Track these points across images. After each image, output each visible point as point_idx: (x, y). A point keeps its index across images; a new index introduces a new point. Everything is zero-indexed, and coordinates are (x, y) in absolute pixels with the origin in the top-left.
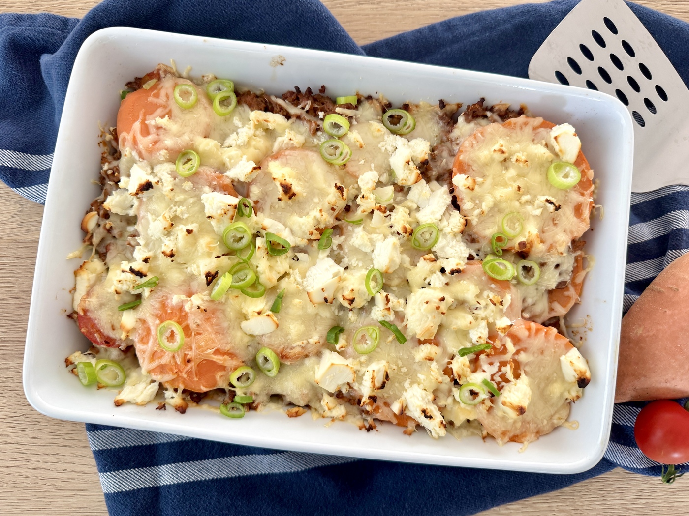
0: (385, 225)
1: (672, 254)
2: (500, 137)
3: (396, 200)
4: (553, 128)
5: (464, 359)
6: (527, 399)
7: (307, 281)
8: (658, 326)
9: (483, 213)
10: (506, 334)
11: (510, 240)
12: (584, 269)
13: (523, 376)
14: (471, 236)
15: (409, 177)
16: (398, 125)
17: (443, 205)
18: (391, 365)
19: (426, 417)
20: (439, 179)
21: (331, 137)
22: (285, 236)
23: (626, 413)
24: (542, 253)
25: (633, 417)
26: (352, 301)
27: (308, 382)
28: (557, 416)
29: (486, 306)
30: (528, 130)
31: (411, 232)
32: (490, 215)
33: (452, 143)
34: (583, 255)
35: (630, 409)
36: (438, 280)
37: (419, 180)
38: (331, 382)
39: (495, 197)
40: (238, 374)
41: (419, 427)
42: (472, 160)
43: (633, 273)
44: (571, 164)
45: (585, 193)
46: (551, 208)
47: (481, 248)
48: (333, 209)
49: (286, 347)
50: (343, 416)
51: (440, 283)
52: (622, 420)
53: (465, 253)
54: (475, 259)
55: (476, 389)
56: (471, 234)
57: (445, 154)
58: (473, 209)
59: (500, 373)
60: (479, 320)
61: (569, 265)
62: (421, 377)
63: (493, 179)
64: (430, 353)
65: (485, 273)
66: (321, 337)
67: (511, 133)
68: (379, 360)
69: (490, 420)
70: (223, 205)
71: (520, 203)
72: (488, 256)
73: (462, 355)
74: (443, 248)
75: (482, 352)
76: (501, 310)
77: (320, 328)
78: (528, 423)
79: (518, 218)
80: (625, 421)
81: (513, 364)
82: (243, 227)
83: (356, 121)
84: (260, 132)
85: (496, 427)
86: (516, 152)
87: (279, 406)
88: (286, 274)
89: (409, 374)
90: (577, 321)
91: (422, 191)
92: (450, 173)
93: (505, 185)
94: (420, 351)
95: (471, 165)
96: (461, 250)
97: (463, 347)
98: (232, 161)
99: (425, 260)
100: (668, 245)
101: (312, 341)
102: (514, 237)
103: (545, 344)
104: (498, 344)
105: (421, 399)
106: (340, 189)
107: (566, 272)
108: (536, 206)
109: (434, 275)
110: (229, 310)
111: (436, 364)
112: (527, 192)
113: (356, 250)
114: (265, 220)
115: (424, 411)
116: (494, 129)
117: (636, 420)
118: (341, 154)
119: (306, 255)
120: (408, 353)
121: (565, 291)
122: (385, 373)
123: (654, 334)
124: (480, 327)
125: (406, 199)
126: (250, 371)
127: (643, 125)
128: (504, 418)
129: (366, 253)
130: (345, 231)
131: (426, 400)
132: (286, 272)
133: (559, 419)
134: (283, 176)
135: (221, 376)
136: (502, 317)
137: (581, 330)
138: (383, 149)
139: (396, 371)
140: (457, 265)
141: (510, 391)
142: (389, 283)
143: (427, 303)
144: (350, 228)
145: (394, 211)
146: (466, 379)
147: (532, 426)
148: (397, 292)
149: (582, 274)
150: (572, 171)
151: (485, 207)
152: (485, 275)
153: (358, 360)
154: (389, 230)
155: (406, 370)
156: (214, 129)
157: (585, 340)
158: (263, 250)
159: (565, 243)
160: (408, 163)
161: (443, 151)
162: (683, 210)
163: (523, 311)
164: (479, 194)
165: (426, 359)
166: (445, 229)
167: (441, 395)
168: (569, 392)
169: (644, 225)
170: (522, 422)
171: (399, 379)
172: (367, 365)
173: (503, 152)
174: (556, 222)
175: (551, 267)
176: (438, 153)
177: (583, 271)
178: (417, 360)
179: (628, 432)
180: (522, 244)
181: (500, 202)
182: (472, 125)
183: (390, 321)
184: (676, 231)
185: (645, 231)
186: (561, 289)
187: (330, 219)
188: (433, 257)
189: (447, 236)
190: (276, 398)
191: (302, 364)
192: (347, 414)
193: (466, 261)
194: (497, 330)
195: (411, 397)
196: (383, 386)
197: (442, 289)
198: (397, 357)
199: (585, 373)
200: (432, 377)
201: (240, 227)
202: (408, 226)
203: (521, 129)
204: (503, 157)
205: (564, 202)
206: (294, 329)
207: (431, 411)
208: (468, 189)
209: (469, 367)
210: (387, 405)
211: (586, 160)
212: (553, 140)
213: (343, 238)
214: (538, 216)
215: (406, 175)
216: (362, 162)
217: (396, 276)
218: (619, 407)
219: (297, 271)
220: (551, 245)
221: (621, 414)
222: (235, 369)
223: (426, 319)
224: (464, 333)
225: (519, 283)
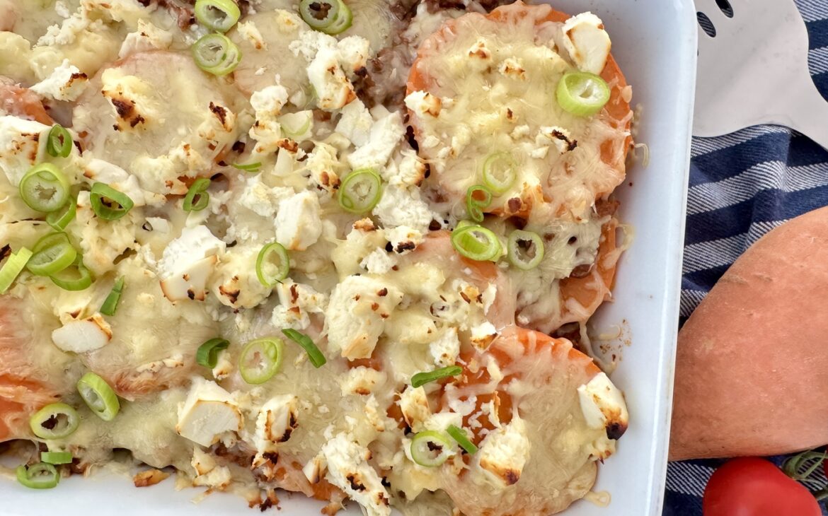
0: (297, 171)
1: (758, 228)
2: (482, 33)
3: (318, 134)
4: (567, 21)
5: (419, 392)
6: (523, 457)
7: (164, 263)
8: (740, 338)
9: (453, 153)
10: (488, 349)
11: (496, 196)
12: (617, 246)
13: (516, 420)
14: (436, 191)
15: (336, 95)
16: (325, 19)
17: (391, 140)
18: (303, 402)
19: (355, 487)
20: (388, 102)
21: (213, 31)
22: (127, 188)
23: (690, 474)
24: (547, 218)
25: (701, 482)
26: (235, 296)
27: (166, 429)
28: (575, 484)
29: (457, 305)
30: (526, 23)
31: (337, 183)
32: (465, 156)
33: (408, 46)
34: (616, 222)
35: (696, 469)
36: (379, 262)
37: (351, 98)
38: (201, 429)
39: (472, 128)
40: (44, 416)
41: (347, 501)
42: (436, 70)
43: (699, 258)
44: (594, 75)
45: (618, 122)
46: (562, 145)
47: (451, 210)
48: (212, 147)
49: (126, 373)
50: (224, 485)
51: (382, 267)
52: (684, 486)
53: (424, 218)
54: (442, 228)
55: (437, 441)
56: (435, 189)
57: (396, 61)
58: (438, 147)
59: (479, 414)
60: (445, 327)
61: (592, 238)
62: (351, 421)
63: (470, 99)
64: (364, 382)
65: (455, 250)
66: (186, 356)
67: (499, 28)
68: (282, 394)
69: (463, 491)
70: (15, 133)
71: (513, 138)
72: (460, 223)
73: (416, 385)
74: (389, 210)
75: (449, 379)
76: (481, 311)
77: (185, 341)
78: (528, 495)
79: (508, 162)
80: (689, 488)
81: (499, 399)
82: (51, 171)
83: (254, 9)
84: (98, 25)
85: (472, 503)
86: (506, 57)
87: (125, 467)
88: (128, 252)
89: (331, 416)
90: (607, 329)
91: (357, 119)
92: (403, 91)
93: (489, 109)
94: (350, 378)
95: (436, 77)
96: (417, 213)
97: (419, 372)
98: (45, 67)
99: (356, 228)
100: (751, 215)
101: (169, 362)
102: (503, 192)
103: (553, 367)
104: (473, 366)
105: (347, 457)
106: (218, 111)
107: (588, 249)
108: (537, 142)
109: (374, 254)
110: (29, 310)
111: (374, 399)
112: (524, 121)
113: (249, 214)
114: (94, 163)
115: (351, 478)
116: (471, 21)
117: (706, 487)
118: (224, 57)
119: (164, 221)
120: (331, 382)
121: (587, 281)
122: (290, 416)
123: (732, 352)
124: (446, 338)
125: (333, 131)
126: (67, 411)
127: (713, 34)
128: (486, 488)
129: (264, 218)
130: (233, 182)
131: (357, 458)
132: (128, 249)
133: (579, 488)
134: (119, 87)
135: (16, 420)
136: (482, 321)
137: (615, 344)
138: (296, 52)
139: (309, 411)
140: (409, 236)
141: (494, 444)
142: (302, 267)
143: (357, 298)
144: (240, 177)
145: (314, 150)
146: (423, 423)
147: (534, 500)
148: (316, 282)
149: (614, 255)
150: (595, 86)
151: (456, 143)
152: (455, 253)
153: (248, 393)
154: (305, 182)
155: (327, 410)
156: (23, 20)
157: (620, 359)
158: (87, 212)
159: (584, 203)
160: (332, 70)
161: (392, 57)
162: (775, 161)
163: (517, 313)
164: (447, 123)
165: (357, 391)
166: (391, 178)
167: (384, 450)
168: (594, 445)
169: (714, 185)
170: (518, 494)
171: (316, 425)
172: (263, 402)
173: (484, 56)
174: (571, 168)
175: (562, 241)
176: (383, 60)
177: (616, 250)
178: (344, 395)
179: (693, 505)
180: (515, 204)
181: (480, 135)
182: (439, 16)
183: (301, 330)
184: (766, 193)
185: (717, 194)
186: (579, 278)
187: (205, 162)
188: (371, 223)
189: (396, 190)
190: (121, 454)
191: (156, 400)
192: (232, 481)
193: (426, 231)
194: (473, 343)
195: (332, 455)
196: (286, 437)
197: (387, 277)
198: (312, 389)
199: (619, 413)
200: (366, 422)
201: (45, 172)
202: (331, 173)
203: (516, 22)
204: (483, 65)
205: (583, 137)
206: (139, 342)
207: (364, 477)
208: (428, 114)
209: (426, 405)
210: (298, 466)
211: (620, 72)
212: (566, 38)
213: (229, 193)
214: (540, 158)
215: (332, 92)
216: (260, 71)
217: (314, 255)
218: (675, 468)
219: (147, 247)
220: (562, 205)
221: (681, 476)
222: (39, 408)
223: (356, 327)
224: (421, 349)
225: (512, 266)
